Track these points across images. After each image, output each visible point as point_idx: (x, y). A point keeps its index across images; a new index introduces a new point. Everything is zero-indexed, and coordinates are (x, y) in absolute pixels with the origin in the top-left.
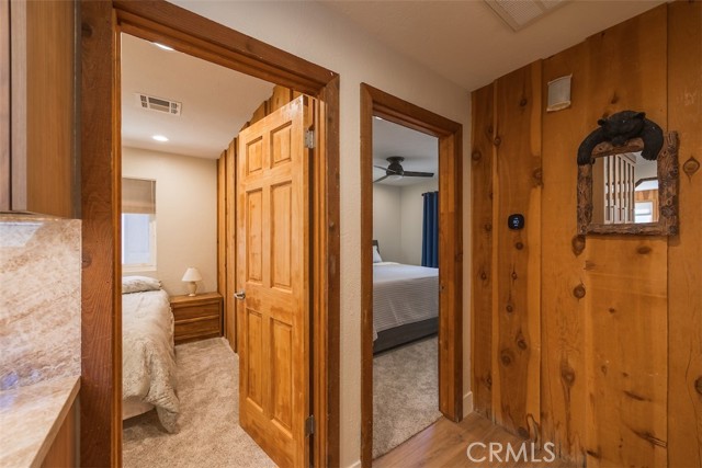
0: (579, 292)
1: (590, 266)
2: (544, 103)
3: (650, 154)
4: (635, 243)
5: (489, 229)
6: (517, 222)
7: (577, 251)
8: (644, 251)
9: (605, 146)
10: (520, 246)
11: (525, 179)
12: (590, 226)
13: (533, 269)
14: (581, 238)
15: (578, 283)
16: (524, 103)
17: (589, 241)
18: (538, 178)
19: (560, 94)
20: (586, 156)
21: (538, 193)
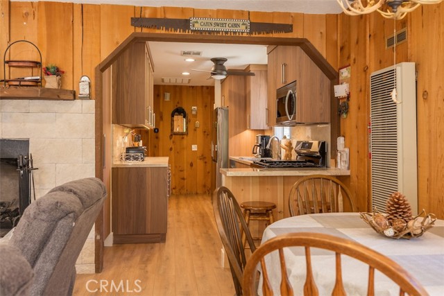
0: (171, 149)
1: (174, 142)
2: (164, 98)
3: (184, 117)
4: (181, 136)
6: (156, 131)
7: (171, 139)
8: (183, 138)
9: (176, 113)
10: (157, 138)
11: (158, 119)
12: (173, 134)
13: (161, 143)
14: (171, 135)
15: (171, 147)
16: (158, 96)
18: (161, 118)
19: (168, 96)
20: (173, 116)
21: (161, 122)
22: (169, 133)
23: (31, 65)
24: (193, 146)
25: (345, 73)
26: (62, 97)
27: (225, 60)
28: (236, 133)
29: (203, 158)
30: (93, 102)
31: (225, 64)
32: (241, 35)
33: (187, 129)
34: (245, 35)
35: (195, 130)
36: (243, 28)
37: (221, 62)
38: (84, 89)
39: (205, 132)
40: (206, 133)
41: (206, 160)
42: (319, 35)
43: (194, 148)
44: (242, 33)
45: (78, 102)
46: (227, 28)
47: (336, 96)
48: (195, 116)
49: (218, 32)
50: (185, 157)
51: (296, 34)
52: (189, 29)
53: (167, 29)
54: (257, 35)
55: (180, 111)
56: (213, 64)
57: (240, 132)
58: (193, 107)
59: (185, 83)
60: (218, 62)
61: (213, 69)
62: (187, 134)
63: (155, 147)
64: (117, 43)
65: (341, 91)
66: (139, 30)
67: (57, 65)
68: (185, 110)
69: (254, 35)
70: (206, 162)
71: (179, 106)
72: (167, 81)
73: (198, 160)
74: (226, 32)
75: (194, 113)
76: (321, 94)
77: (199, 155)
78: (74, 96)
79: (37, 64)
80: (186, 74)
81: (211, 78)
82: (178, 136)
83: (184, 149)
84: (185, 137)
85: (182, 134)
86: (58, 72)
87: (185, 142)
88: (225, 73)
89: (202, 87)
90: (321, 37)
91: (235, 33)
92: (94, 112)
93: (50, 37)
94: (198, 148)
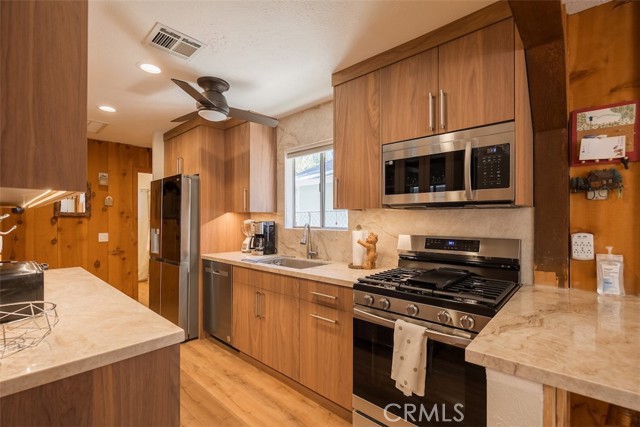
0: (54, 242)
1: (59, 230)
4: (77, 220)
7: (53, 224)
8: (80, 223)
10: (20, 222)
13: (30, 233)
14: (55, 218)
15: (53, 238)
17: (59, 220)
24: (100, 234)
29: (119, 252)
31: (225, 94)
33: (88, 208)
35: (105, 209)
39: (123, 213)
40: (125, 215)
41: (125, 255)
43: (103, 237)
48: (106, 188)
50: (85, 252)
58: (100, 174)
62: (88, 216)
70: (124, 259)
73: (110, 256)
75: (103, 182)
77: (112, 248)
80: (107, 109)
83: (81, 240)
84: (85, 221)
85: (76, 217)
87: (84, 228)
89: (118, 144)
94: (109, 237)
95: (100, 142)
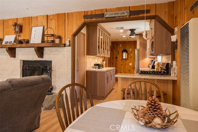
0: (122, 65)
2: (119, 46)
3: (127, 53)
5: (113, 58)
6: (117, 58)
7: (122, 61)
8: (126, 61)
10: (117, 60)
11: (117, 53)
12: (123, 59)
13: (118, 63)
14: (122, 60)
16: (117, 45)
18: (118, 53)
19: (121, 45)
20: (122, 52)
21: (118, 55)
22: (121, 59)
23: (51, 35)
25: (176, 29)
26: (60, 46)
27: (135, 30)
28: (142, 59)
29: (134, 68)
30: (70, 48)
31: (135, 31)
32: (126, 17)
33: (128, 57)
34: (127, 17)
35: (131, 58)
36: (126, 14)
37: (133, 31)
38: (68, 43)
39: (134, 58)
42: (164, 12)
43: (131, 64)
44: (126, 16)
45: (66, 47)
46: (119, 15)
47: (172, 41)
49: (116, 17)
50: (127, 68)
51: (152, 13)
52: (104, 17)
53: (96, 18)
54: (133, 16)
55: (125, 51)
56: (130, 31)
57: (144, 59)
58: (130, 49)
59: (126, 40)
60: (132, 31)
61: (130, 34)
62: (128, 59)
63: (116, 64)
64: (79, 25)
65: (174, 38)
66: (86, 20)
67: (60, 35)
68: (127, 50)
69: (132, 17)
71: (125, 49)
72: (119, 40)
73: (132, 69)
74: (119, 17)
75: (130, 51)
76: (166, 41)
78: (65, 45)
79: (53, 35)
80: (124, 36)
81: (130, 38)
82: (124, 60)
83: (126, 64)
84: (127, 60)
85: (125, 59)
86: (60, 37)
87: (127, 62)
88: (135, 35)
89: (134, 41)
90: (165, 13)
91: (123, 16)
92: (71, 51)
93: (58, 26)
94: (132, 64)
95: (130, 41)
